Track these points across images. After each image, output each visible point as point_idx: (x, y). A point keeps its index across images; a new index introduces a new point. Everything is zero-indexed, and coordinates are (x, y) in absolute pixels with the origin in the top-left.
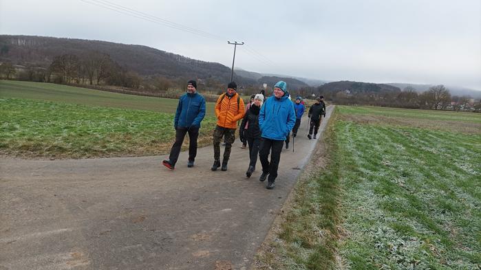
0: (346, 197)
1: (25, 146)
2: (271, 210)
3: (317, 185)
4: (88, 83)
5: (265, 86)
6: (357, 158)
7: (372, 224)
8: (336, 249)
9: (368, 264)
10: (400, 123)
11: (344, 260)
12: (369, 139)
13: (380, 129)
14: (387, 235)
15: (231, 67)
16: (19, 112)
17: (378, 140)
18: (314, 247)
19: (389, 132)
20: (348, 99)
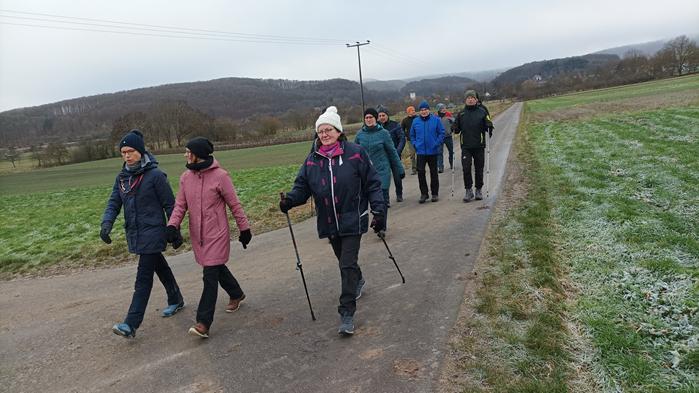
0: (565, 236)
1: (103, 250)
2: (458, 275)
3: (519, 226)
4: (165, 146)
5: (413, 96)
6: (571, 175)
7: (612, 266)
8: (565, 313)
9: (617, 326)
10: (627, 108)
11: (580, 327)
12: (585, 142)
13: (599, 123)
14: (639, 280)
15: (357, 80)
16: (85, 206)
17: (597, 140)
18: (532, 316)
19: (613, 125)
20: (541, 88)
